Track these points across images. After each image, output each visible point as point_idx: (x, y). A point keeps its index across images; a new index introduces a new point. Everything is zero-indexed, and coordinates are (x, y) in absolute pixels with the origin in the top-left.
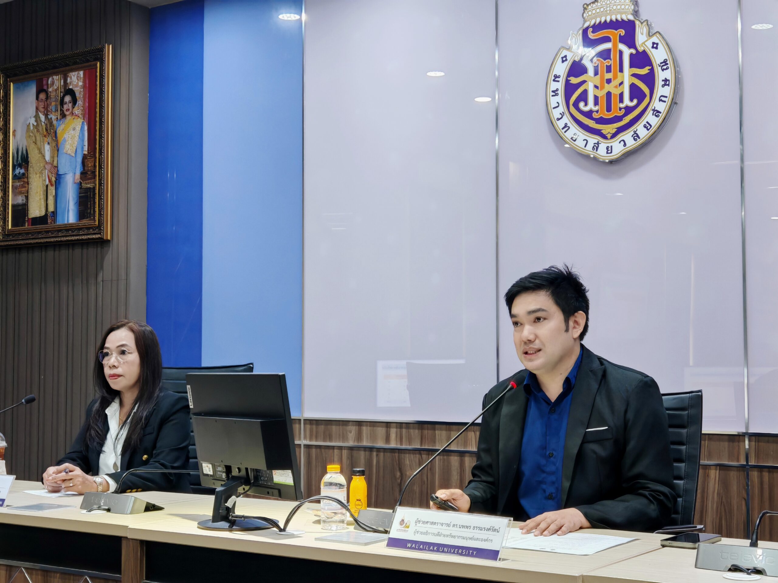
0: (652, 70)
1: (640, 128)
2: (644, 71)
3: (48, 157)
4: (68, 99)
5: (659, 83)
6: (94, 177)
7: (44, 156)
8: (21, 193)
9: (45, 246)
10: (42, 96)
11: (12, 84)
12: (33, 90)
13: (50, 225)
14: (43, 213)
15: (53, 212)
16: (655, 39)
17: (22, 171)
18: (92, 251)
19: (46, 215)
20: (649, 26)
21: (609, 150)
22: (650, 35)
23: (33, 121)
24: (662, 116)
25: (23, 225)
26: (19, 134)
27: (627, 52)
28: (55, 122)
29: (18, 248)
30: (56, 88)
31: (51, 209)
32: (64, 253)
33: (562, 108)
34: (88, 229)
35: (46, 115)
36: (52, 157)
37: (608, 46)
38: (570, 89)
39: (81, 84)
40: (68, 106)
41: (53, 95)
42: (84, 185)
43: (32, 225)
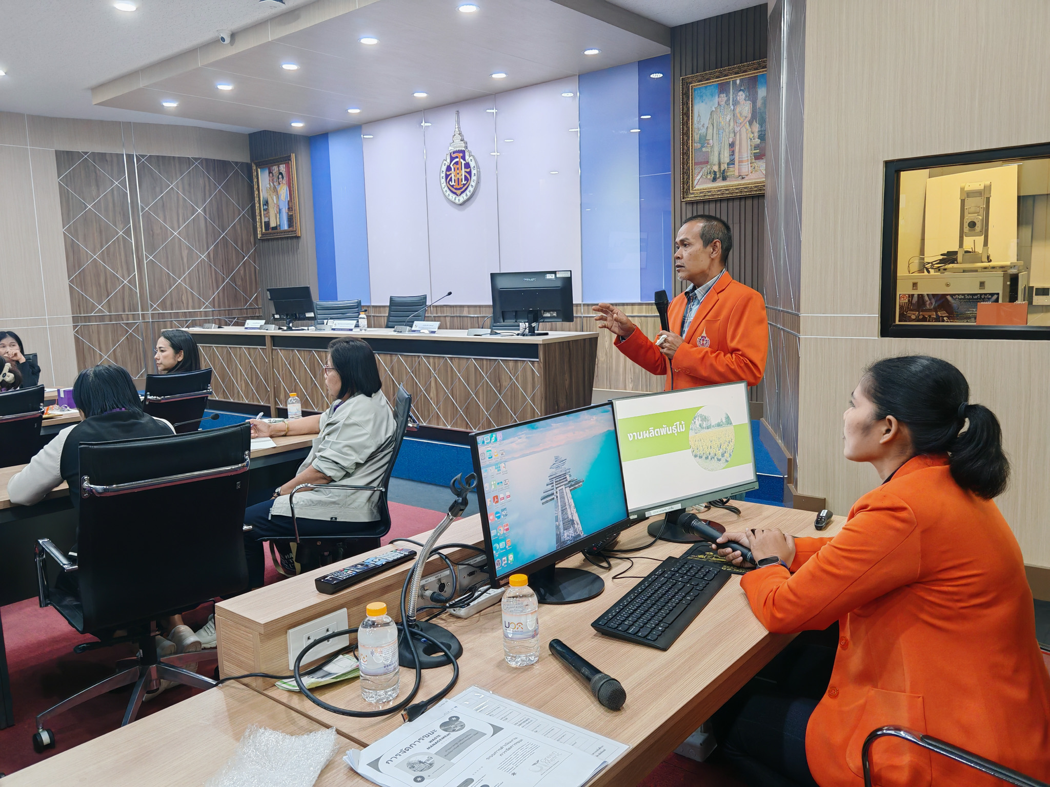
0: (471, 170)
1: (467, 192)
2: (468, 170)
3: (275, 202)
4: (280, 176)
5: (473, 175)
6: (292, 210)
7: (274, 201)
8: (267, 216)
9: (277, 239)
10: (271, 175)
11: (259, 169)
12: (267, 172)
13: (278, 230)
14: (276, 225)
15: (279, 225)
16: (471, 158)
17: (266, 207)
18: (295, 240)
19: (277, 226)
20: (470, 152)
21: (459, 200)
22: (470, 157)
23: (268, 186)
24: (474, 187)
25: (269, 230)
26: (263, 190)
27: (463, 162)
28: (276, 186)
29: (268, 240)
30: (275, 171)
31: (278, 223)
32: (285, 242)
33: (445, 184)
34: (292, 232)
35: (273, 183)
36: (277, 202)
37: (457, 160)
38: (447, 176)
39: (284, 170)
40: (281, 179)
41: (275, 174)
42: (290, 214)
43: (272, 230)
